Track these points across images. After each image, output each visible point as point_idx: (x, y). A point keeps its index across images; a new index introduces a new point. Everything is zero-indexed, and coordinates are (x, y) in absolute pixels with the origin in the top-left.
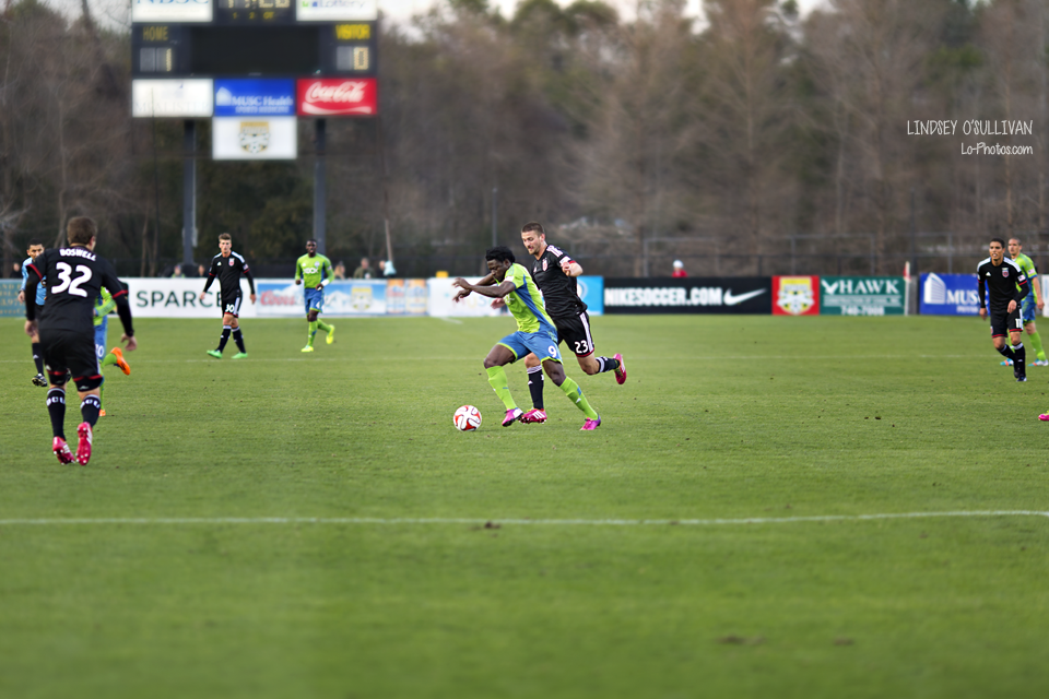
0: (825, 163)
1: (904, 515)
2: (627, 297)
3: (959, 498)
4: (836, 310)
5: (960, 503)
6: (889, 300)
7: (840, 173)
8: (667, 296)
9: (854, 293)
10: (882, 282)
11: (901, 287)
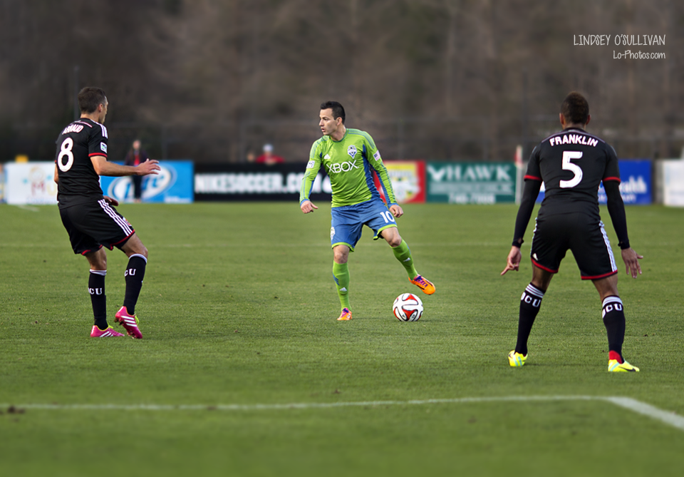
0: (436, 42)
1: (457, 400)
2: (219, 183)
3: (520, 383)
4: (443, 198)
5: (520, 388)
6: (500, 188)
7: (451, 50)
8: (261, 183)
9: (462, 180)
10: (492, 168)
11: (512, 173)
